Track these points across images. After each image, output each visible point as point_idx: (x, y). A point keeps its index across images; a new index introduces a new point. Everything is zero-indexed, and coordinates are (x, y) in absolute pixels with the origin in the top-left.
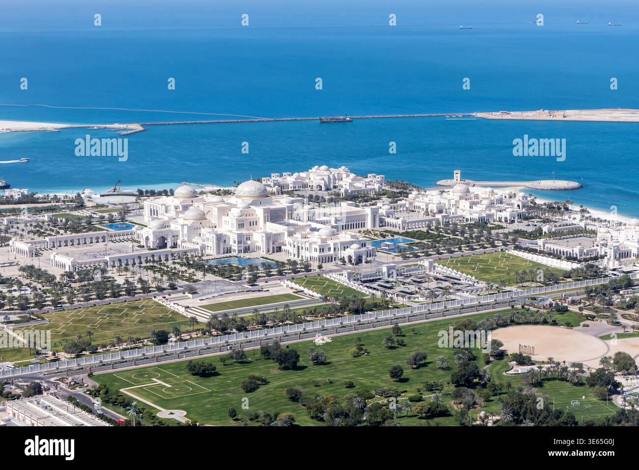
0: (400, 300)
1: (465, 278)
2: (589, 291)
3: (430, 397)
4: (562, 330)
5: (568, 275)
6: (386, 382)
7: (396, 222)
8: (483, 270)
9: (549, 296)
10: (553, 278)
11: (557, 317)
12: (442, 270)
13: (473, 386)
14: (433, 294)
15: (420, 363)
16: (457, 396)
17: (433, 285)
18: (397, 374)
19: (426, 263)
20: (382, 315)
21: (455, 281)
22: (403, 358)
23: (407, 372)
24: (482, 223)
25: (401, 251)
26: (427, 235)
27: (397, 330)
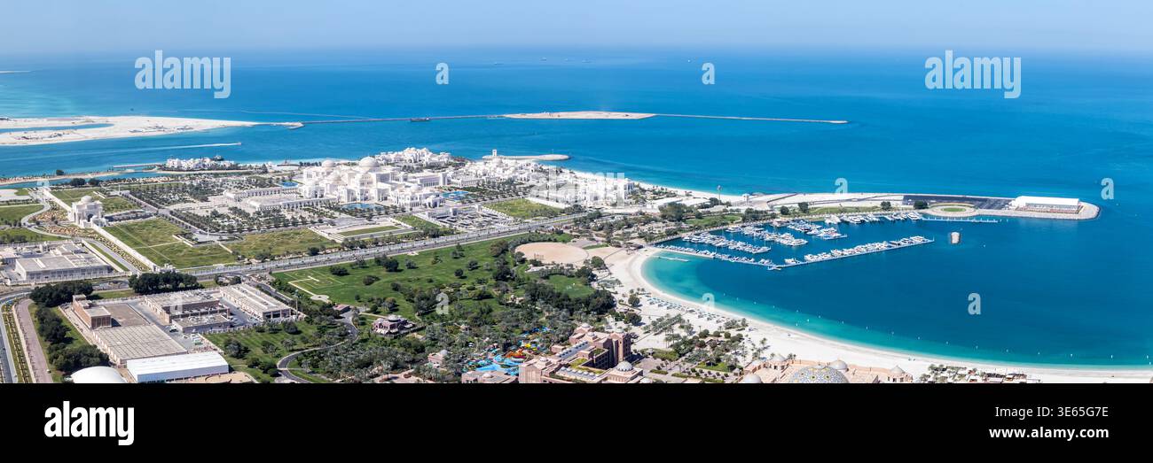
0: (461, 229)
1: (501, 215)
2: (576, 220)
3: (480, 287)
4: (560, 244)
5: (563, 211)
6: (453, 279)
7: (458, 182)
8: (512, 210)
9: (551, 224)
10: (553, 213)
11: (557, 237)
12: (486, 210)
13: (506, 280)
14: (481, 225)
15: (473, 267)
16: (496, 286)
17: (481, 219)
18: (459, 274)
19: (476, 206)
20: (450, 238)
21: (495, 217)
22: (463, 264)
23: (466, 273)
24: (510, 182)
25: (461, 199)
26: (476, 189)
27: (459, 247)
